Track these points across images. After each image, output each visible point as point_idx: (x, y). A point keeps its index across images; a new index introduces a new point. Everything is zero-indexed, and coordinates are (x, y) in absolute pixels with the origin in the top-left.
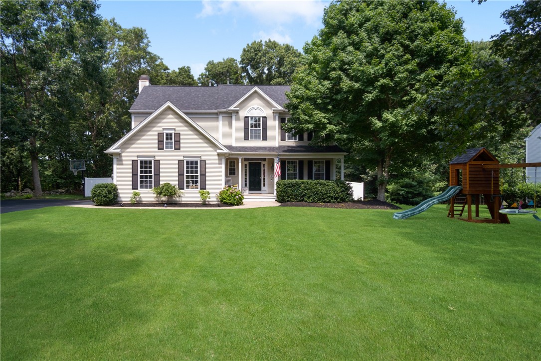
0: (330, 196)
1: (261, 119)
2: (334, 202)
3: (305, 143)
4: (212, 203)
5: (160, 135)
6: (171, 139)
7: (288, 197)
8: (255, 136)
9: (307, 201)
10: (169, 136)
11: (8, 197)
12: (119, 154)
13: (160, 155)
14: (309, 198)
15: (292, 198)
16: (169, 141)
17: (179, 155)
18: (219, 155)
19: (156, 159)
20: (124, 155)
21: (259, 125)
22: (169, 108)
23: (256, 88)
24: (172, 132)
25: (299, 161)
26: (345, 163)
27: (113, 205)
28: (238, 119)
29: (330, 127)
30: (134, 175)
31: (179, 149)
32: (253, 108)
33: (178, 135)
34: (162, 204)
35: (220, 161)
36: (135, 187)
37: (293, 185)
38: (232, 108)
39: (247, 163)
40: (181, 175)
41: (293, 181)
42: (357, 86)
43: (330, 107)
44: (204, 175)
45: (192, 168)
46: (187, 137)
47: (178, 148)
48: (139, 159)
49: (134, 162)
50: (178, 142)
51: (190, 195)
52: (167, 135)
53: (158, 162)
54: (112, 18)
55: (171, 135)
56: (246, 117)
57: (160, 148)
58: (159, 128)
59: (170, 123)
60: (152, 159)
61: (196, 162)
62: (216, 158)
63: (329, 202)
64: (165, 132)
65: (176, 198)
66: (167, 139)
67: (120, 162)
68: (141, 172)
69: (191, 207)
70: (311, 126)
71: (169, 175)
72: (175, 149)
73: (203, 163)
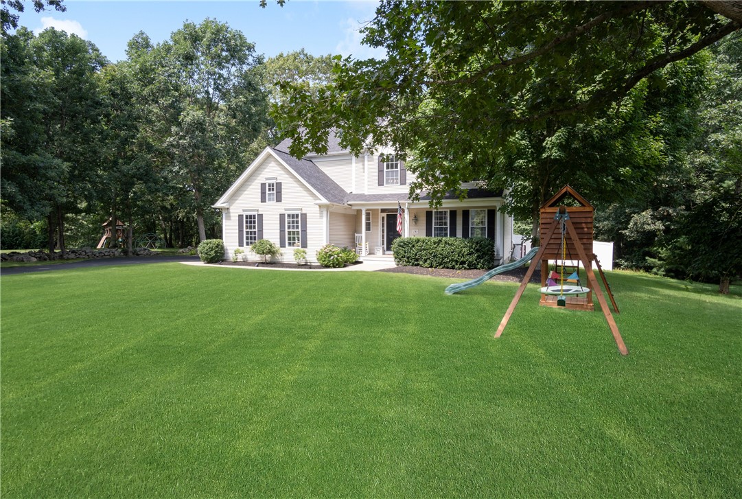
0: (453, 260)
2: (460, 269)
5: (263, 185)
6: (273, 190)
8: (392, 179)
9: (422, 266)
10: (271, 187)
11: (180, 253)
12: (227, 209)
13: (263, 208)
14: (426, 261)
16: (272, 192)
17: (280, 208)
18: (320, 206)
19: (260, 213)
20: (231, 209)
21: (397, 164)
24: (275, 182)
25: (450, 211)
27: (216, 262)
28: (371, 159)
30: (240, 231)
31: (281, 201)
33: (279, 185)
34: (263, 264)
36: (241, 244)
37: (405, 244)
39: (385, 215)
40: (282, 230)
44: (304, 231)
45: (293, 222)
46: (288, 186)
47: (279, 199)
48: (245, 214)
49: (240, 217)
50: (279, 193)
52: (269, 185)
53: (261, 216)
54: (302, 48)
55: (273, 185)
56: (381, 156)
57: (263, 200)
58: (261, 179)
59: (272, 172)
60: (256, 214)
62: (318, 210)
63: (453, 268)
64: (268, 182)
65: (278, 258)
66: (269, 190)
67: (229, 218)
68: (247, 228)
69: (287, 267)
71: (271, 231)
72: (277, 201)
73: (304, 216)
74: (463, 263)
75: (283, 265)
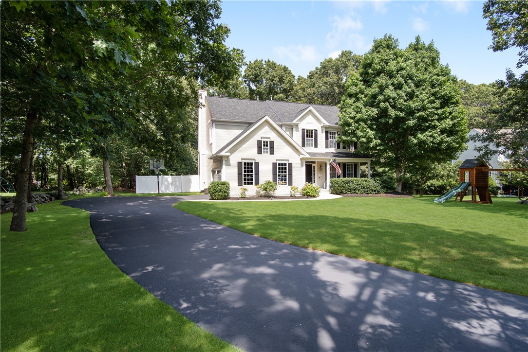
0: (371, 190)
1: (314, 131)
3: (341, 150)
4: (296, 196)
5: (259, 142)
6: (267, 146)
7: (346, 190)
8: (310, 144)
9: (357, 193)
10: (266, 144)
12: (228, 157)
13: (259, 158)
14: (359, 190)
15: (348, 191)
16: (266, 147)
17: (273, 159)
18: (301, 159)
19: (256, 161)
20: (231, 158)
21: (312, 135)
22: (266, 121)
23: (311, 108)
24: (268, 140)
26: (371, 165)
27: (228, 199)
28: (297, 130)
29: (375, 141)
30: (240, 174)
31: (273, 154)
32: (308, 123)
33: (272, 143)
34: (261, 197)
35: (302, 165)
36: (240, 184)
38: (294, 122)
40: (274, 174)
41: (350, 179)
42: (401, 115)
43: (375, 127)
44: (290, 175)
45: (282, 168)
46: (279, 144)
47: (272, 152)
48: (244, 161)
49: (240, 164)
50: (272, 148)
51: (282, 190)
52: (264, 142)
53: (257, 164)
55: (267, 142)
56: (303, 129)
57: (260, 152)
58: (257, 137)
59: (266, 133)
60: (253, 162)
61: (285, 164)
62: (300, 162)
63: (371, 193)
64: (263, 140)
65: (271, 193)
66: (264, 145)
67: (228, 164)
68: (245, 172)
69: (286, 199)
70: (364, 140)
71: (266, 175)
72: (270, 154)
73: (290, 165)
74: (375, 191)
75: (275, 197)
